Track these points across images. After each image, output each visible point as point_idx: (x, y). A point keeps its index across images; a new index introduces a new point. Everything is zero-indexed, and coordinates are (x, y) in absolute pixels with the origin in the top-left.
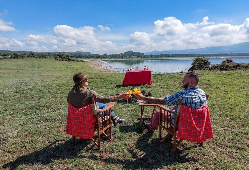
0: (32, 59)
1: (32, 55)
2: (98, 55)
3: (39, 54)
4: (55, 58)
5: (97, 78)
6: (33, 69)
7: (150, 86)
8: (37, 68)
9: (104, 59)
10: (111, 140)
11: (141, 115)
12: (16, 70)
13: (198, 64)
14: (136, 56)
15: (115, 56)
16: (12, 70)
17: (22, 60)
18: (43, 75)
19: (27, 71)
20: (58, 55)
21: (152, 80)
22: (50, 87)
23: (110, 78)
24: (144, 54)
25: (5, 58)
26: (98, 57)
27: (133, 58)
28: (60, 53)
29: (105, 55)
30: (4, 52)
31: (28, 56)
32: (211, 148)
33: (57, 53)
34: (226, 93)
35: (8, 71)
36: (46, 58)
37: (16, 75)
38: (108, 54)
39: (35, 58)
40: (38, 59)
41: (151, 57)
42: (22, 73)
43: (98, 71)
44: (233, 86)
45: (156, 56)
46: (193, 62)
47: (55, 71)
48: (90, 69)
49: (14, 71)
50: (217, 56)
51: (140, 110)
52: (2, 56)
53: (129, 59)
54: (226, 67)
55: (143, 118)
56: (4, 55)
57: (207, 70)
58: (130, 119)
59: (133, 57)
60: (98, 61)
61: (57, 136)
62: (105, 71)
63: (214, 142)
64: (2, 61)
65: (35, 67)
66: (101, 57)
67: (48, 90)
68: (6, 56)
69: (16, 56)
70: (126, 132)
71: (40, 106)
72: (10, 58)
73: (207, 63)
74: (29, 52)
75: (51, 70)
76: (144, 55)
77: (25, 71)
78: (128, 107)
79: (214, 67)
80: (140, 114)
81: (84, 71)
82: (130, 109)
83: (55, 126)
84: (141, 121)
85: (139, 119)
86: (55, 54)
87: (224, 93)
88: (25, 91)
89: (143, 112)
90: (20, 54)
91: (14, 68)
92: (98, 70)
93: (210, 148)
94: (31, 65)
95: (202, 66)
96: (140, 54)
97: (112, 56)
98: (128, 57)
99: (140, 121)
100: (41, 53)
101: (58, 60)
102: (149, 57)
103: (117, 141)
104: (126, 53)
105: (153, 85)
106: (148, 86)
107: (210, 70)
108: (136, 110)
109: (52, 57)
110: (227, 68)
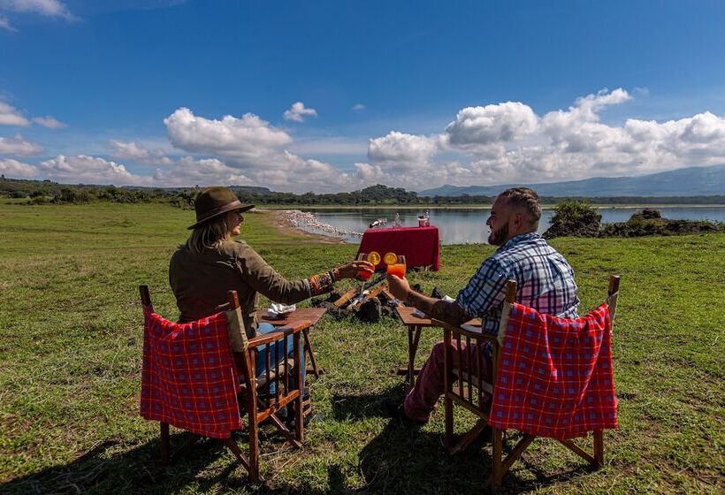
0: (109, 206)
1: (111, 195)
2: (290, 195)
3: (132, 191)
4: (174, 203)
5: (280, 252)
6: (109, 231)
7: (437, 274)
8: (119, 229)
9: (306, 207)
10: (300, 445)
11: (408, 360)
12: (62, 234)
13: (569, 218)
14: (395, 200)
15: (338, 199)
16: (51, 234)
17: (83, 207)
18: (132, 246)
19: (92, 235)
20: (182, 195)
21: (442, 258)
22: (141, 276)
23: (317, 254)
24: (416, 193)
25: (39, 202)
26: (290, 200)
27: (385, 204)
28: (185, 189)
29: (310, 195)
30: (38, 186)
31: (100, 198)
32: (667, 478)
33: (179, 189)
34: (667, 293)
35: (38, 235)
36: (147, 201)
37: (60, 245)
38: (317, 193)
39: (118, 201)
40: (126, 205)
41: (436, 202)
42: (78, 240)
43: (286, 236)
44: (687, 276)
45: (448, 200)
46: (554, 215)
47: (170, 236)
48: (266, 231)
49: (56, 234)
50: (615, 203)
51: (406, 342)
52: (31, 196)
53: (374, 208)
54: (646, 228)
55: (416, 369)
56: (36, 194)
57: (593, 236)
58: (371, 372)
59: (387, 201)
60: (289, 211)
61: (115, 429)
62: (309, 239)
63: (672, 457)
64: (27, 209)
65: (118, 225)
66: (299, 202)
67: (130, 283)
68: (40, 197)
69: (68, 195)
70: (357, 416)
71: (94, 329)
72: (52, 202)
73: (591, 217)
74: (104, 187)
75: (158, 235)
76: (418, 196)
77: (88, 235)
78: (367, 334)
79: (613, 229)
80: (405, 356)
81: (250, 236)
82: (373, 340)
83: (117, 391)
84: (407, 379)
85: (401, 373)
86: (174, 192)
87: (665, 296)
88: (65, 286)
89: (416, 349)
90: (78, 192)
91: (59, 228)
92: (289, 235)
93: (664, 479)
94: (104, 221)
95: (577, 226)
96: (406, 194)
97: (328, 199)
98: (373, 201)
99: (404, 379)
100: (136, 189)
101: (180, 207)
102: (430, 202)
103: (320, 449)
104: (366, 191)
105: (444, 270)
106: (431, 274)
107: (600, 236)
108: (393, 343)
109: (164, 200)
110: (650, 230)
